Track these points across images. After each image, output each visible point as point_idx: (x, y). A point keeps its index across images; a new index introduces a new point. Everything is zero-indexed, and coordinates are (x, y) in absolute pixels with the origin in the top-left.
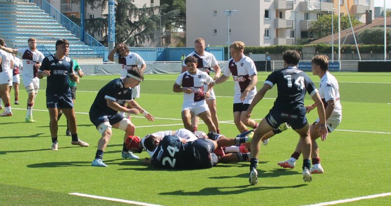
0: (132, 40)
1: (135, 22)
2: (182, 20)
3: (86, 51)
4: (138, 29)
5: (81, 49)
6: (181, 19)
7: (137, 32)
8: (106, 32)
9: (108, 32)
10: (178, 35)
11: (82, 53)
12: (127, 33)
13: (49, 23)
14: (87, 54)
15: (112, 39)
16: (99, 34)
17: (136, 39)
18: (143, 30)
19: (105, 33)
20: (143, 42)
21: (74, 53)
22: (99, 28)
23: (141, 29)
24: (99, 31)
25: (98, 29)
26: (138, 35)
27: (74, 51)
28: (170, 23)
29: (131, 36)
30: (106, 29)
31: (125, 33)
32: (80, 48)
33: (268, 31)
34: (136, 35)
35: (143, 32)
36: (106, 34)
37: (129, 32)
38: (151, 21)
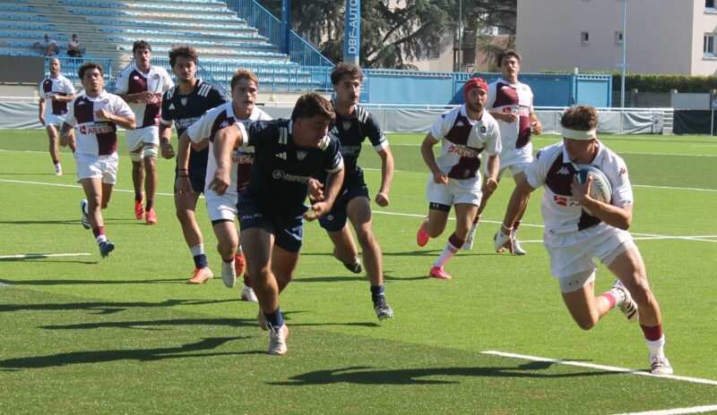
0: (390, 51)
1: (398, 11)
2: (506, 8)
3: (294, 76)
4: (405, 28)
5: (281, 71)
6: (504, 5)
7: (402, 33)
8: (329, 32)
9: (333, 32)
10: (493, 43)
11: (284, 80)
12: (379, 35)
13: (207, 9)
14: (295, 84)
15: (352, 50)
16: (312, 36)
17: (398, 50)
18: (415, 29)
19: (326, 35)
20: (415, 58)
21: (266, 80)
22: (314, 23)
23: (411, 28)
24: (313, 29)
25: (312, 24)
26: (403, 40)
27: (266, 75)
28: (477, 15)
29: (387, 43)
30: (329, 24)
31: (374, 34)
32: (279, 67)
33: (711, 39)
34: (398, 43)
35: (415, 34)
36: (329, 37)
37: (383, 34)
38: (437, 8)
